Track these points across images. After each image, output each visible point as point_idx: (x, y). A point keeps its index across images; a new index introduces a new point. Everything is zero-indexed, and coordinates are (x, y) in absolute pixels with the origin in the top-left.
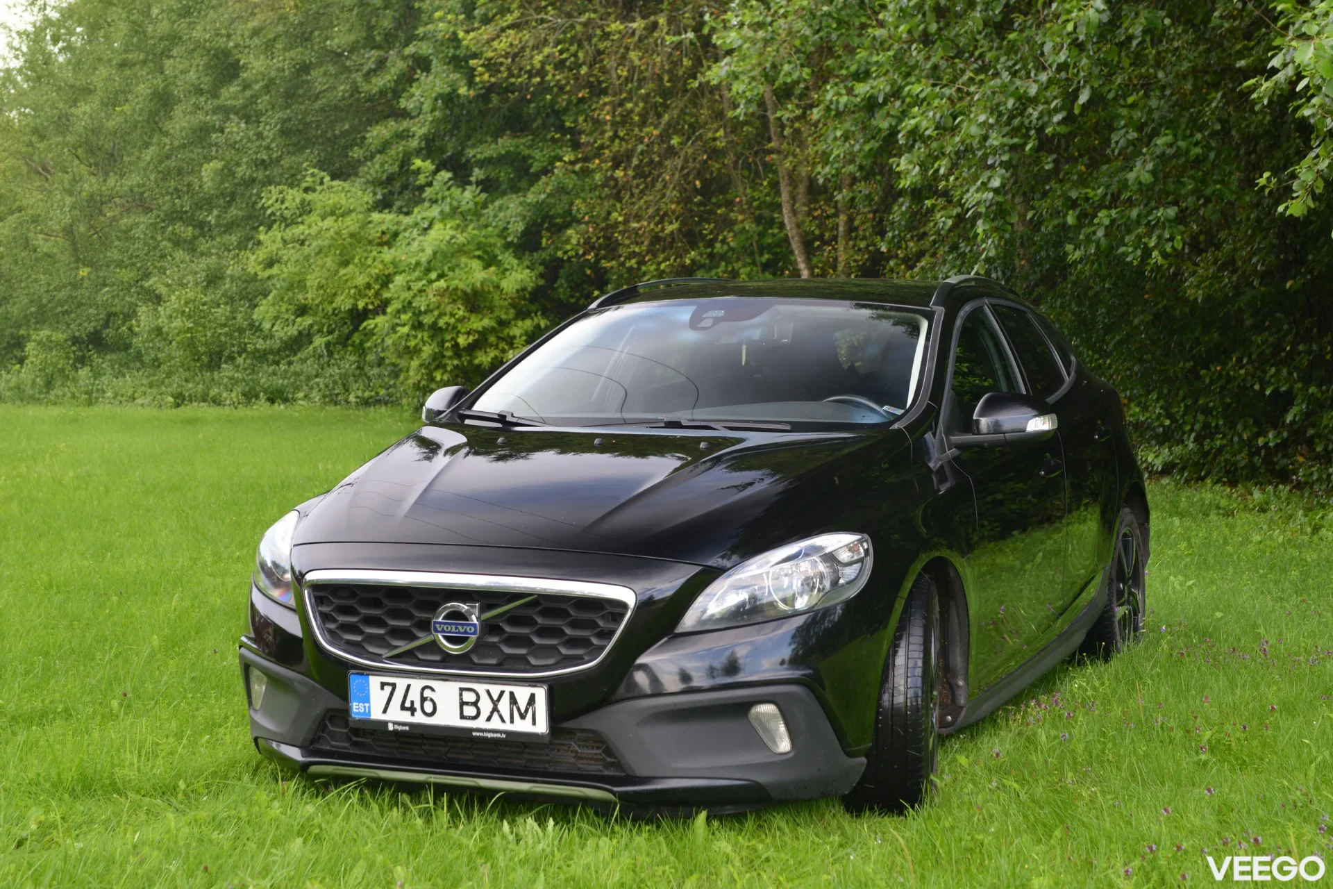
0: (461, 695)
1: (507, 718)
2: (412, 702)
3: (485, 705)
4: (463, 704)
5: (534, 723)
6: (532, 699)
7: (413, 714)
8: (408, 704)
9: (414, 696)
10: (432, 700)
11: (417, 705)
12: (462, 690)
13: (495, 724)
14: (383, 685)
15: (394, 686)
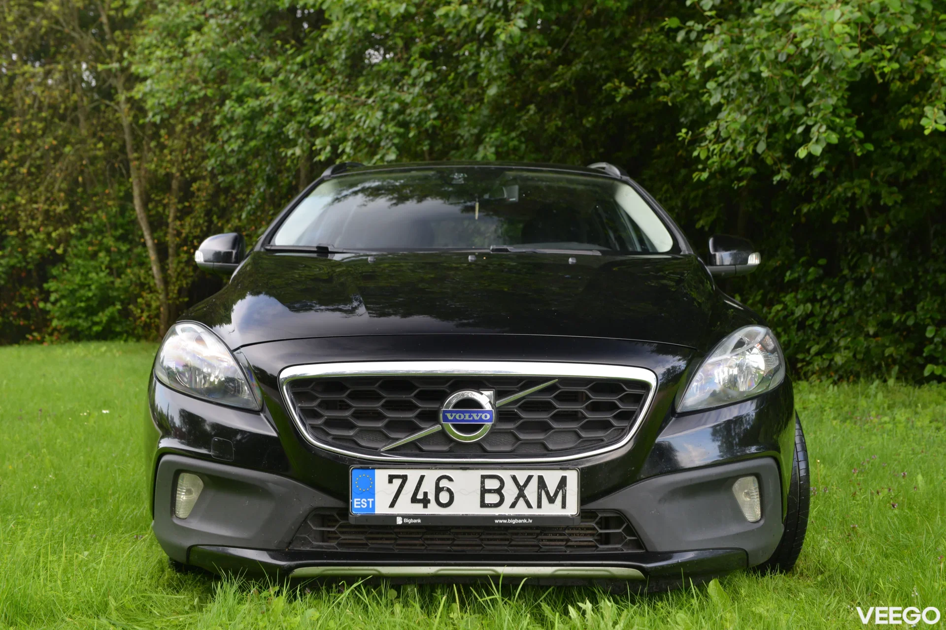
0: (483, 483)
1: (533, 501)
2: (426, 494)
3: (510, 491)
4: (484, 491)
5: (564, 506)
6: (563, 482)
7: (425, 506)
8: (420, 496)
9: (428, 487)
10: (449, 490)
11: (432, 496)
12: (484, 477)
13: (522, 509)
14: (391, 478)
15: (404, 478)
